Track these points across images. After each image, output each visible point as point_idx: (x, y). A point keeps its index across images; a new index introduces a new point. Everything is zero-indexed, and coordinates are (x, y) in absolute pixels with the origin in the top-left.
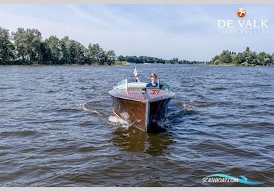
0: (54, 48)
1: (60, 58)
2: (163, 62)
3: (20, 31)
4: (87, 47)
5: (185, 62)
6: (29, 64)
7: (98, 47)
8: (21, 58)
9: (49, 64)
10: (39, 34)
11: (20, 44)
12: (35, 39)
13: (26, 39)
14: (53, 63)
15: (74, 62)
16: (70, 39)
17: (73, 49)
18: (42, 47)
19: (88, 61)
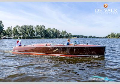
0: (50, 32)
1: (51, 36)
2: (87, 37)
3: (38, 26)
4: (61, 32)
5: (95, 37)
6: (40, 38)
7: (65, 31)
8: (37, 36)
9: (48, 38)
10: (44, 27)
11: (38, 31)
12: (43, 29)
13: (39, 29)
14: (49, 38)
15: (57, 37)
16: (55, 29)
17: (56, 32)
18: (45, 32)
19: (62, 37)
